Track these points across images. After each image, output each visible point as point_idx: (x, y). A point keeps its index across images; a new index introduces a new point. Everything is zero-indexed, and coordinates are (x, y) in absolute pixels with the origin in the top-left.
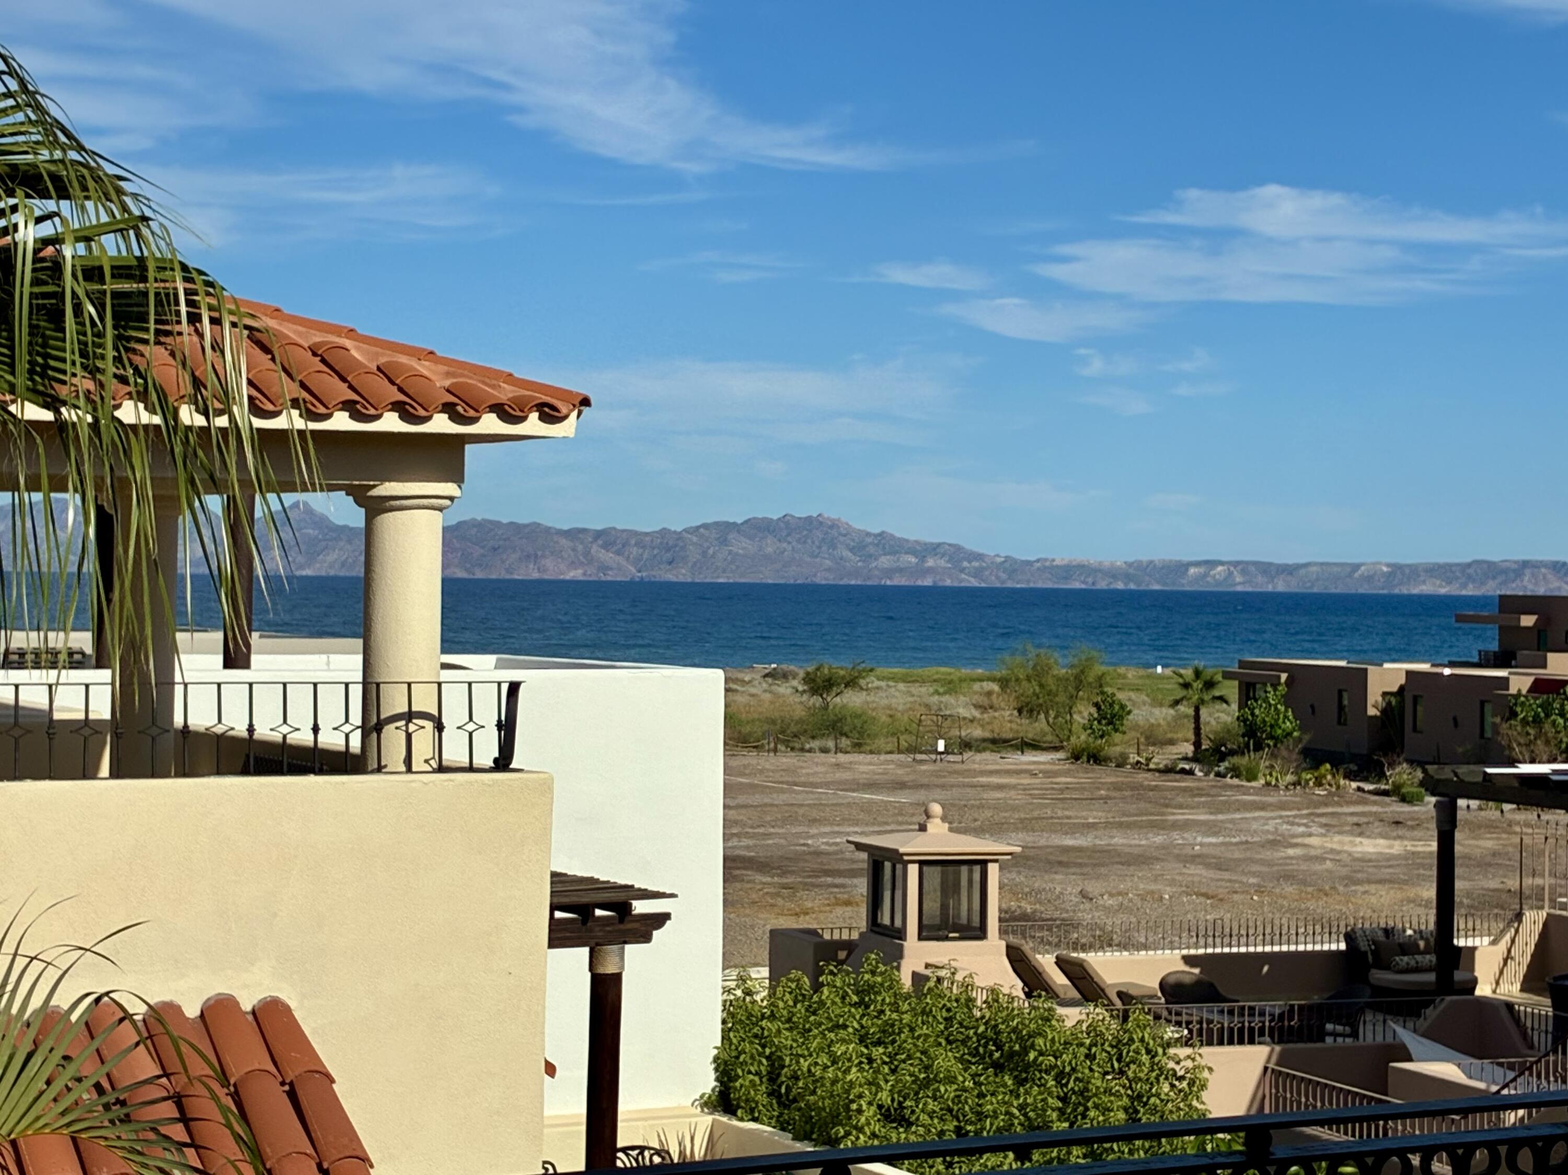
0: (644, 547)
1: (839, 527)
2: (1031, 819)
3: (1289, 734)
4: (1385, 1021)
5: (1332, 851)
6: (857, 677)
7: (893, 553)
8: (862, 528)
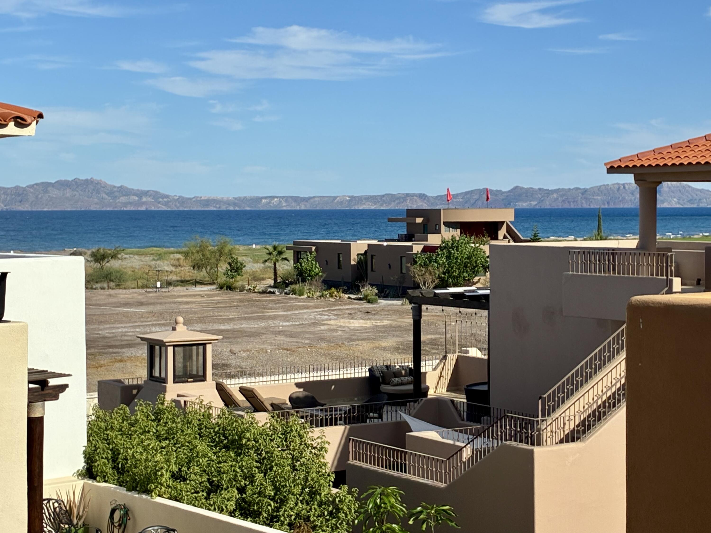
0: (7, 195)
1: (101, 184)
2: (203, 317)
3: (317, 274)
4: (396, 411)
5: (341, 326)
6: (117, 254)
7: (126, 195)
8: (112, 184)
